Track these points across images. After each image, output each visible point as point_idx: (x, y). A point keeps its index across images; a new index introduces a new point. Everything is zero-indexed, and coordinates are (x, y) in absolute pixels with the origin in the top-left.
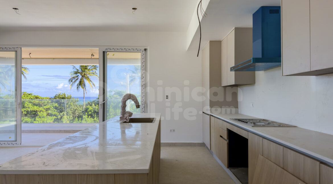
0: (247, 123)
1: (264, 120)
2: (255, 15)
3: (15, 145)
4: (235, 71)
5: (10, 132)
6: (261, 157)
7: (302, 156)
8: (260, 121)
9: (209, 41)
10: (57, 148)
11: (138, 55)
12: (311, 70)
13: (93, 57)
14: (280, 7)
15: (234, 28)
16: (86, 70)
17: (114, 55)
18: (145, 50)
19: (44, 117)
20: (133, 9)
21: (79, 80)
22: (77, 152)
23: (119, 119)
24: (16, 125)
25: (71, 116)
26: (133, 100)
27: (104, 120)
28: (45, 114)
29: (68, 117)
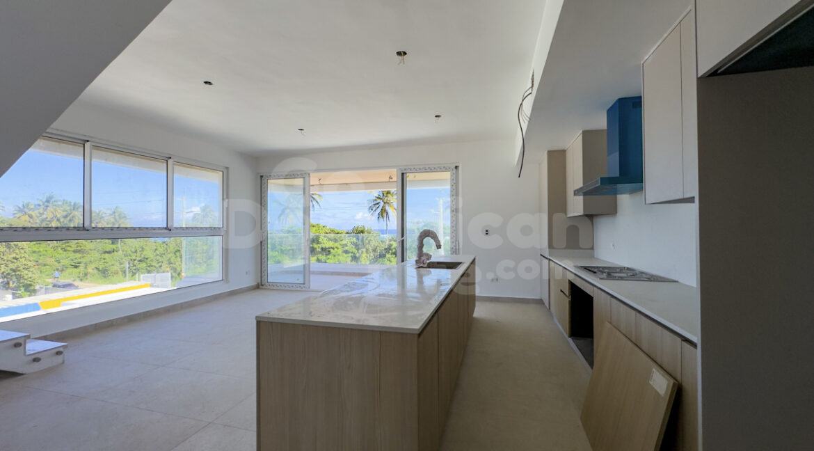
0: (595, 273)
1: (628, 269)
2: (610, 112)
3: (304, 289)
4: (585, 194)
5: (299, 272)
6: (608, 325)
7: (660, 328)
8: (621, 269)
9: (546, 152)
10: (331, 296)
11: (447, 175)
12: (685, 197)
13: (391, 180)
14: (641, 97)
15: (581, 131)
16: (389, 195)
17: (415, 177)
18: (456, 167)
19: (339, 255)
20: (436, 116)
21: (381, 208)
22: (349, 302)
23: (415, 263)
24: (304, 266)
25: (372, 255)
26: (432, 238)
27: (403, 261)
28: (340, 251)
29: (368, 255)
